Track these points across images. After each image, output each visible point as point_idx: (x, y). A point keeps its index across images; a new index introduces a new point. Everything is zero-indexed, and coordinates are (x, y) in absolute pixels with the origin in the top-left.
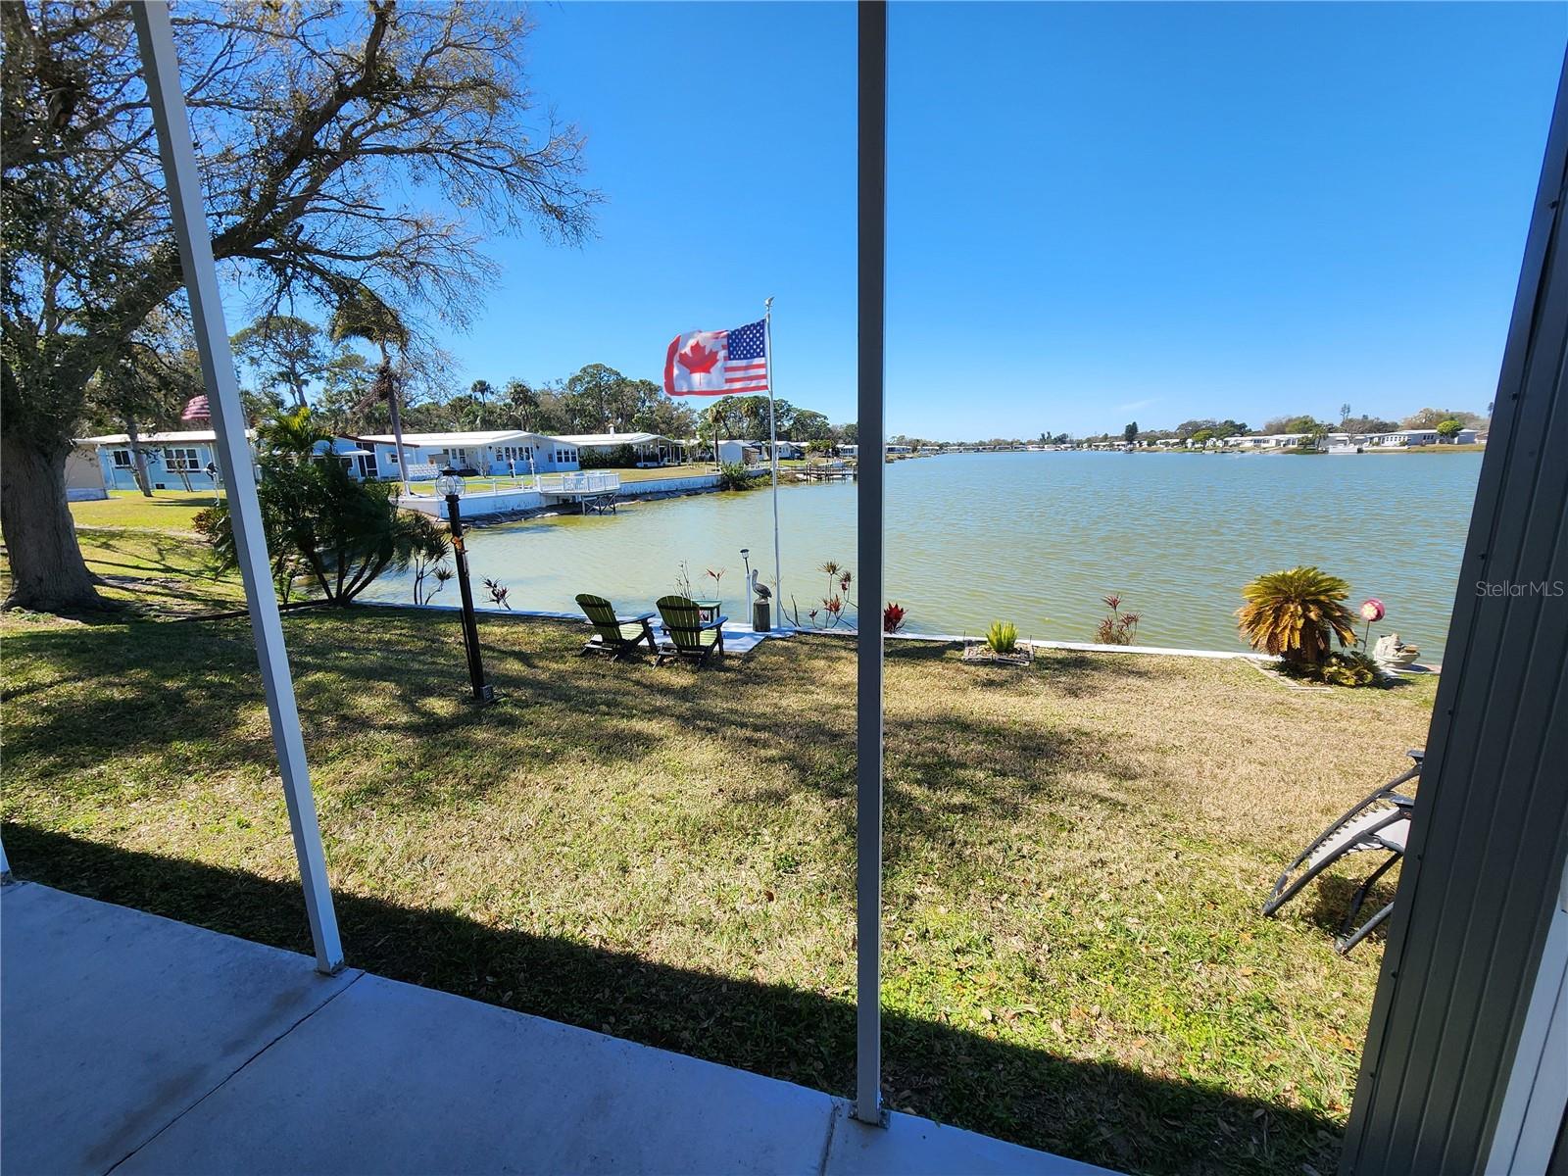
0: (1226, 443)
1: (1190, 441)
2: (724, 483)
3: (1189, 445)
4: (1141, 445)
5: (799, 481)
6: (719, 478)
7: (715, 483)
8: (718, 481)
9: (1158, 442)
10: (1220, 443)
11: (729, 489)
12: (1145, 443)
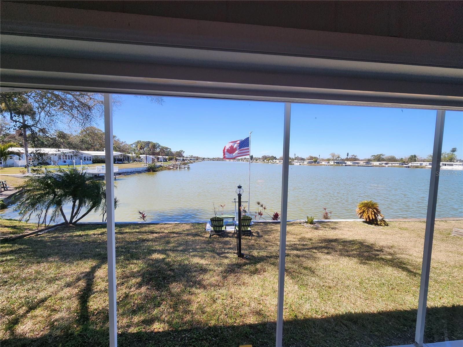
0: (273, 161)
1: (265, 160)
2: (149, 169)
3: (265, 161)
4: (254, 161)
5: (171, 169)
6: (147, 168)
7: (146, 169)
8: (147, 169)
9: (258, 160)
10: (272, 161)
11: (151, 171)
12: (255, 160)
